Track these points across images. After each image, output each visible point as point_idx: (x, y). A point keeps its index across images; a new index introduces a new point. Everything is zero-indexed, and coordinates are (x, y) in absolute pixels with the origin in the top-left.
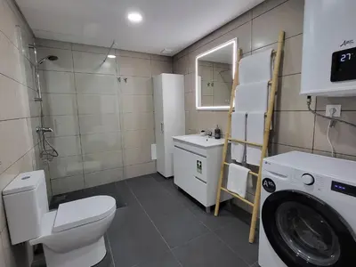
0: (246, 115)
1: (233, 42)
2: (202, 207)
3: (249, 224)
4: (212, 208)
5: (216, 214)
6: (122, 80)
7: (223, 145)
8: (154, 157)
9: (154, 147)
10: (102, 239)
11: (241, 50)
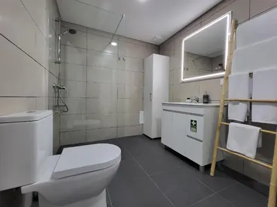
0: (251, 75)
1: (228, 16)
2: (196, 166)
3: (267, 195)
4: (208, 167)
5: (212, 174)
6: (121, 59)
7: (219, 106)
8: (141, 122)
9: (142, 113)
10: (104, 192)
11: (236, 21)
